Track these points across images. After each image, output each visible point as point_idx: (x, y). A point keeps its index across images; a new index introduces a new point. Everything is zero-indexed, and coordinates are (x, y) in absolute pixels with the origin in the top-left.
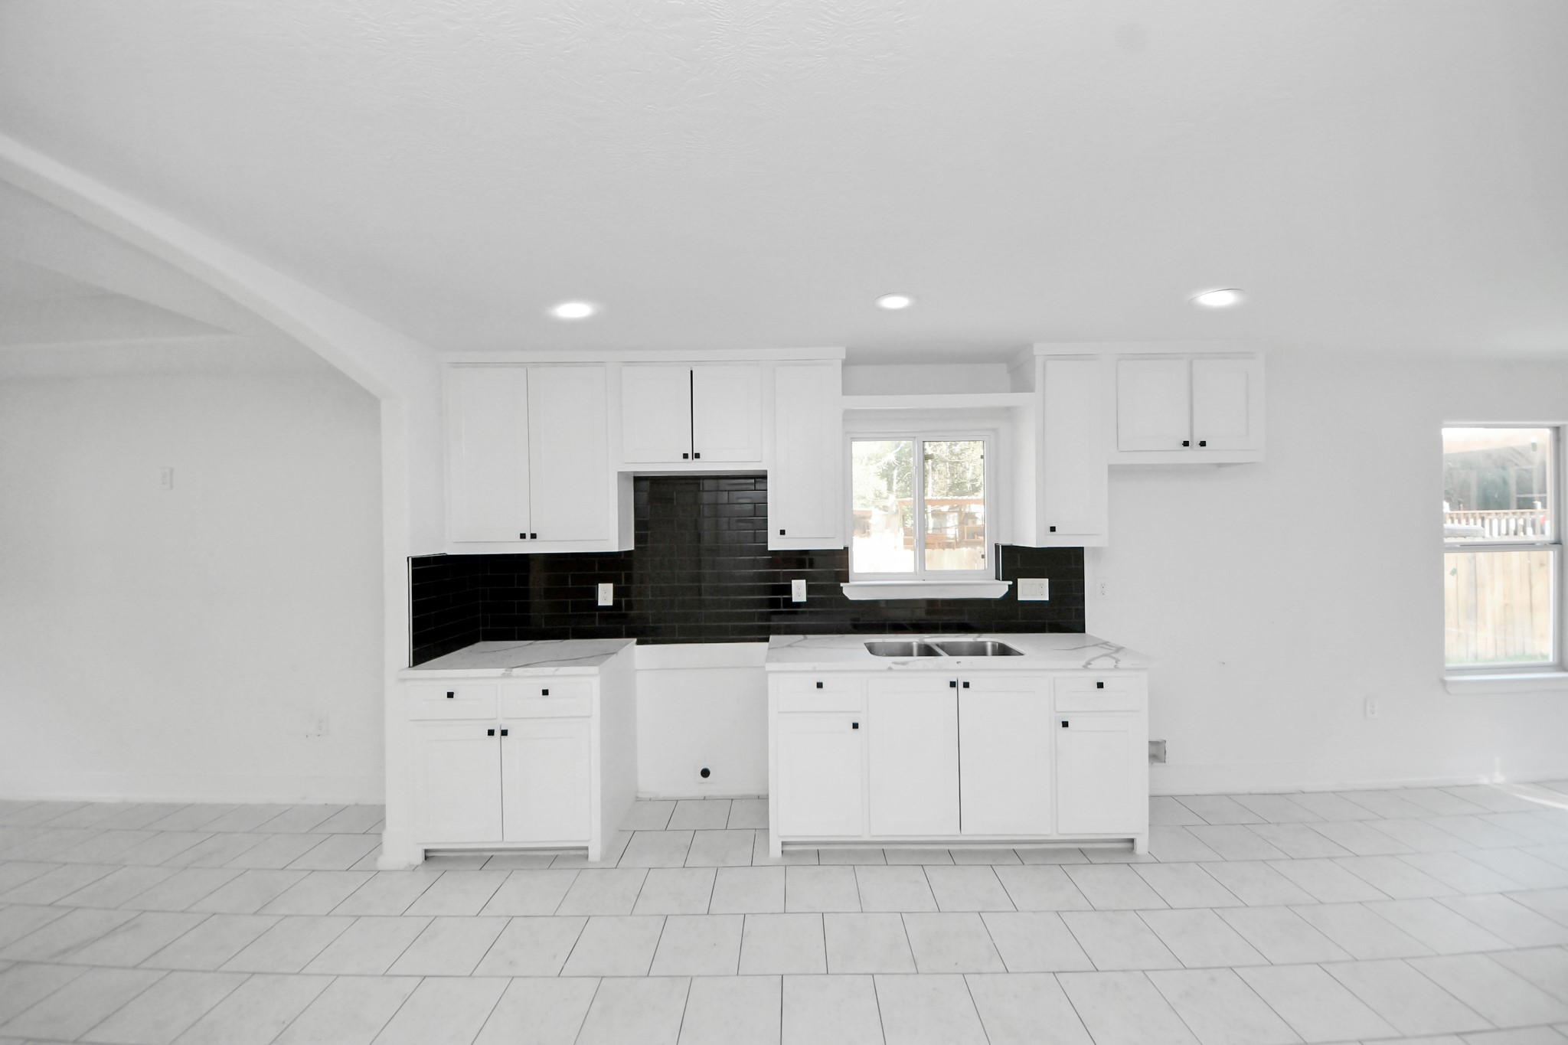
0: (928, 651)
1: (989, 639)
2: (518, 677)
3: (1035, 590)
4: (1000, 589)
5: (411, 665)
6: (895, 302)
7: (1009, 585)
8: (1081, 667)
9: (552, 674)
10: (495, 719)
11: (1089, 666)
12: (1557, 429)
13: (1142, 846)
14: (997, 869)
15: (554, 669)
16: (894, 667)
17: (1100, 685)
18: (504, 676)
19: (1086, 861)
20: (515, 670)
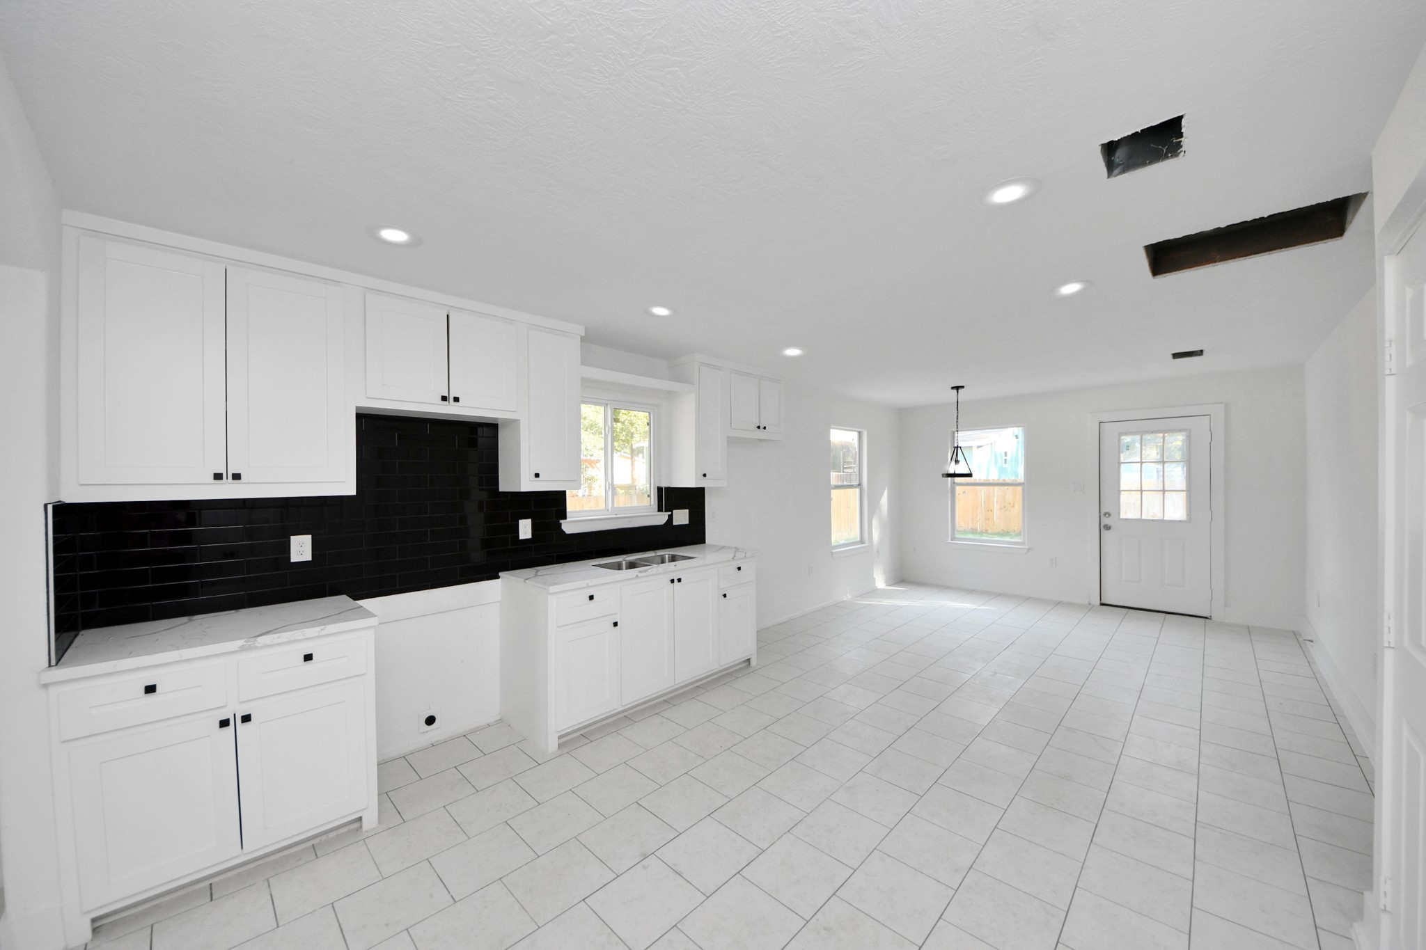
0: (632, 565)
1: (667, 553)
2: (266, 646)
3: (681, 517)
4: (661, 519)
5: (53, 663)
6: (661, 311)
7: (668, 515)
9: (316, 635)
10: (224, 706)
12: (859, 432)
13: (753, 663)
14: (699, 698)
15: (318, 629)
18: (243, 649)
19: (734, 678)
20: (259, 639)
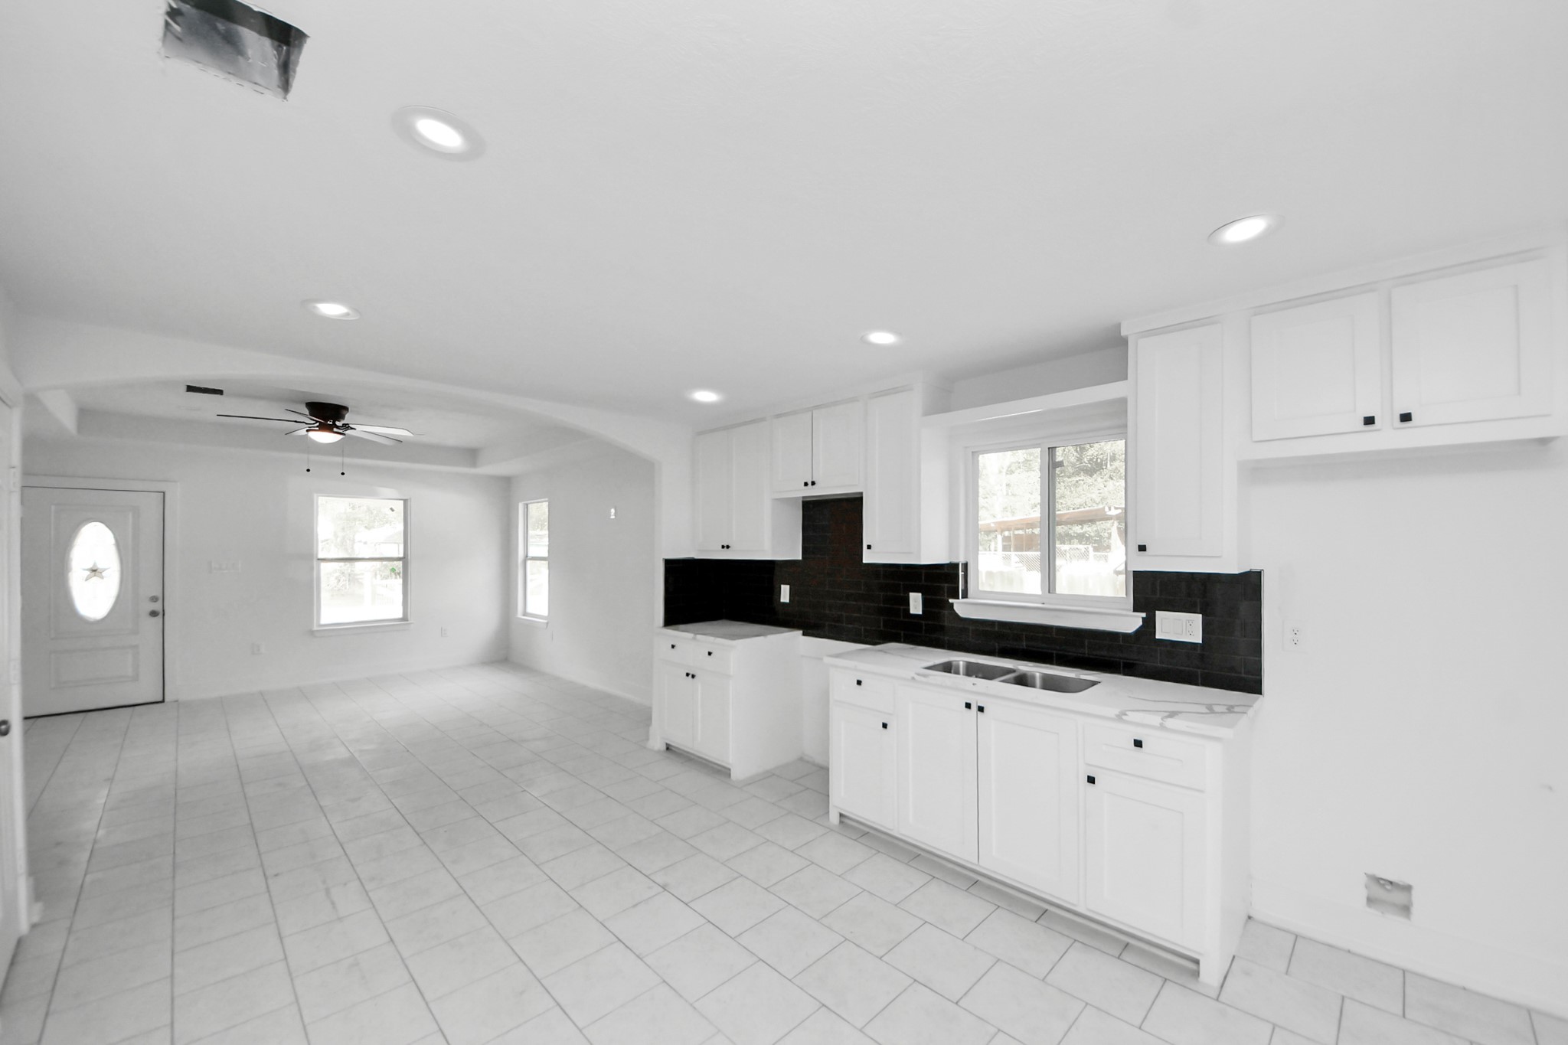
2: (699, 641)
3: (1181, 627)
4: (1130, 623)
5: (663, 625)
7: (1143, 618)
8: (1113, 716)
9: (713, 641)
10: (690, 666)
11: (1124, 717)
13: (1205, 973)
16: (916, 677)
17: (1138, 744)
